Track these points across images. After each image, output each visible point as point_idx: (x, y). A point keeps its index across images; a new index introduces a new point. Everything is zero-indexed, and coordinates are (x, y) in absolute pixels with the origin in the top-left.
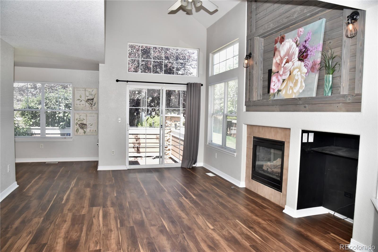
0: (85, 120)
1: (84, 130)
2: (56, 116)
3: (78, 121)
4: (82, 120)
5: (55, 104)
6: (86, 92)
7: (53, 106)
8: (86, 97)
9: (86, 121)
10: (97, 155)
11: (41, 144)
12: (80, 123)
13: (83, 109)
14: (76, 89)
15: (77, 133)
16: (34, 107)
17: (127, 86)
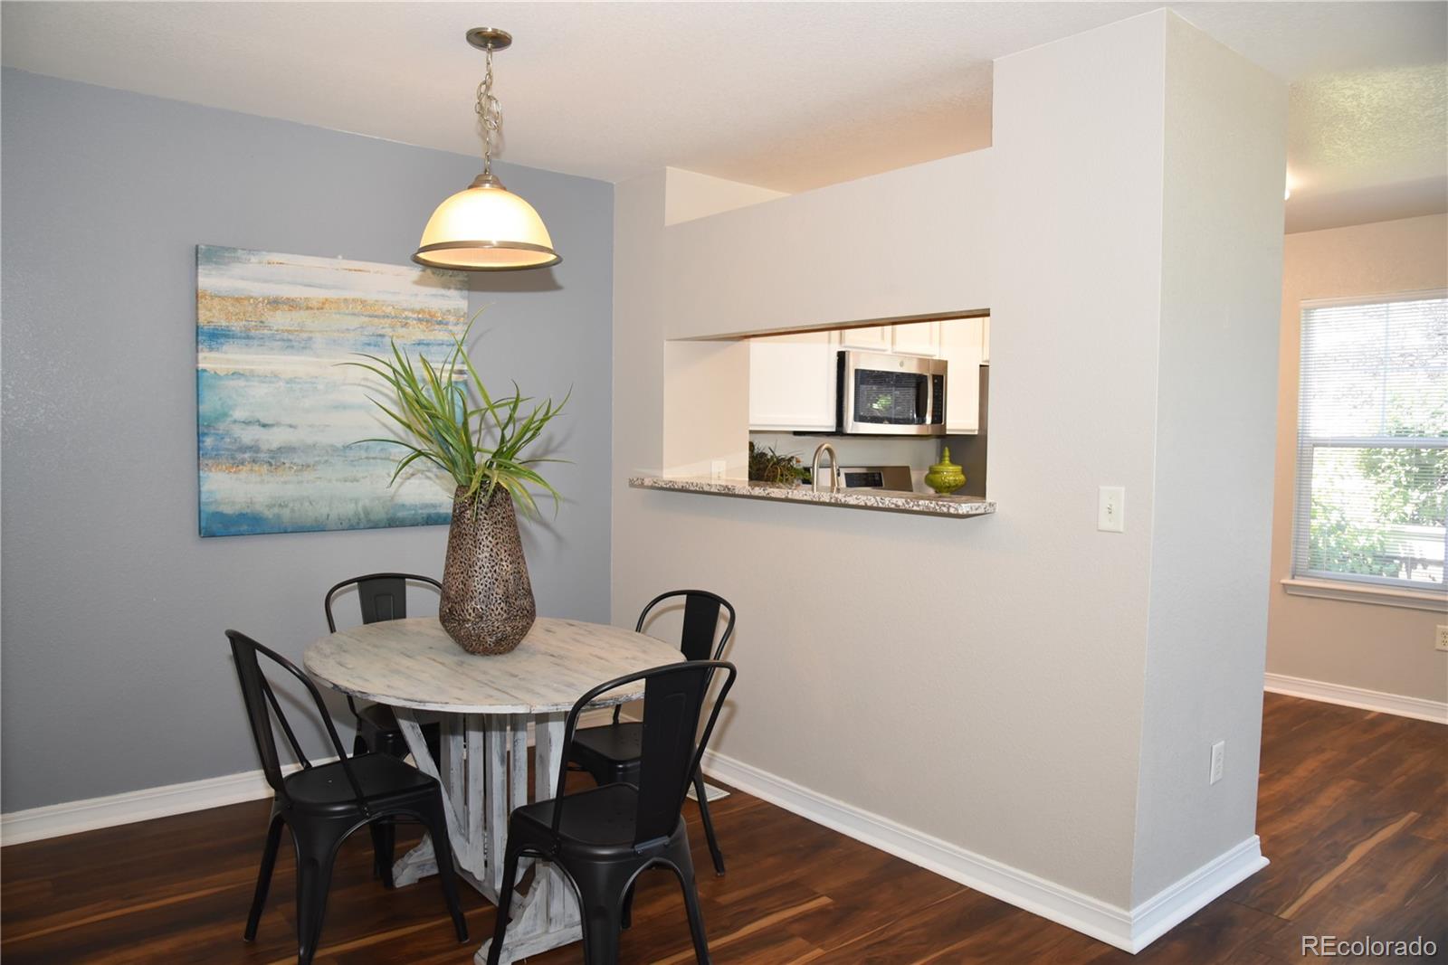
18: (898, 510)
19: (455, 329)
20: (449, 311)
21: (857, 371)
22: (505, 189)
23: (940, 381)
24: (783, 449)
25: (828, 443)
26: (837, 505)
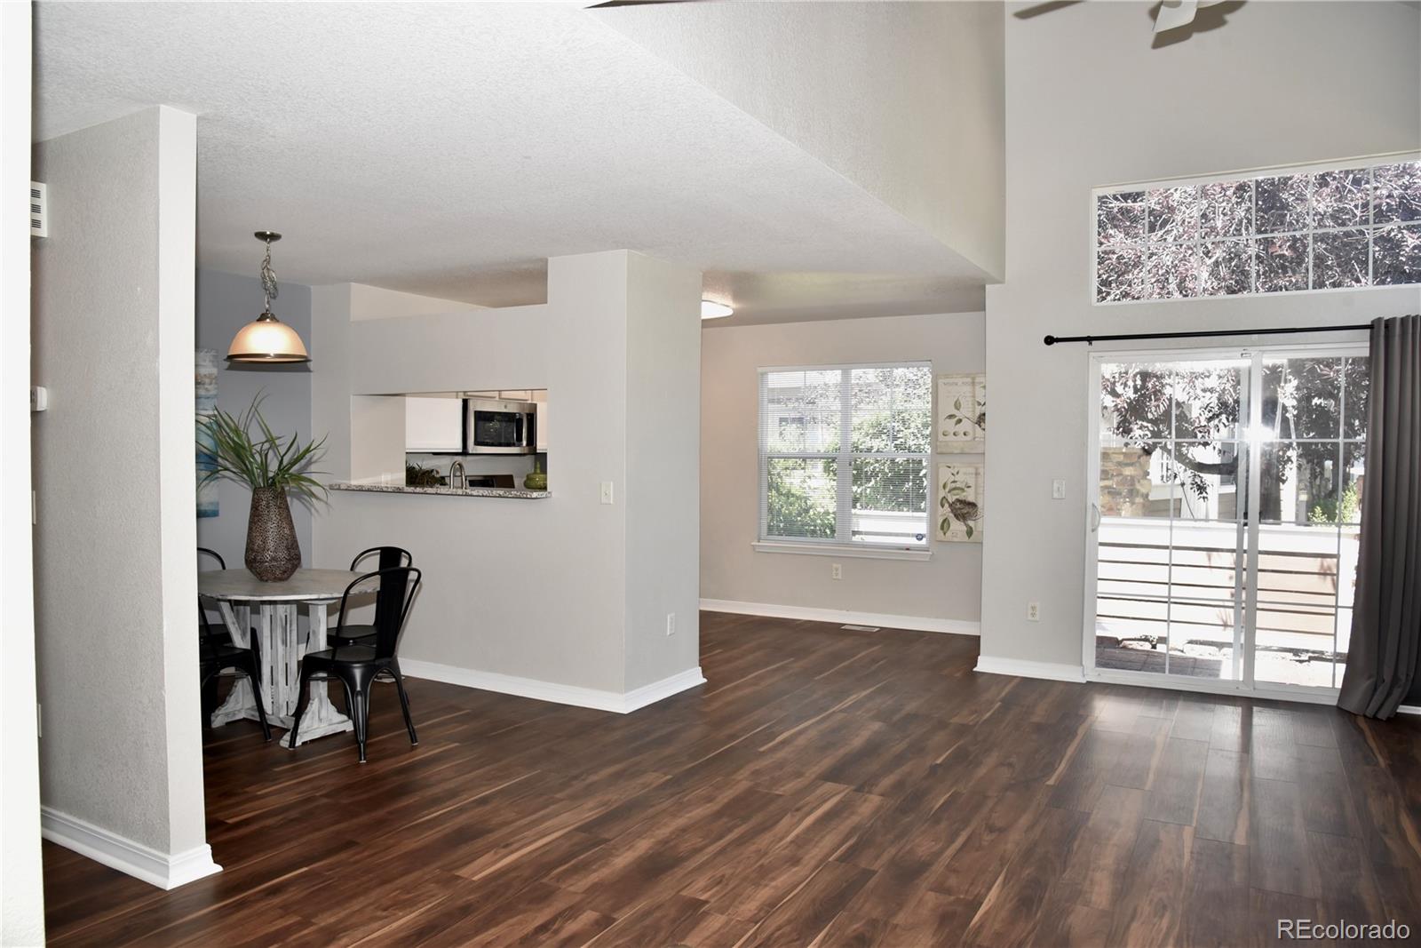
0: (973, 488)
1: (967, 525)
2: (921, 475)
3: (949, 492)
4: (963, 490)
5: (919, 435)
6: (977, 387)
7: (914, 442)
8: (974, 408)
9: (976, 493)
10: (977, 616)
11: (835, 565)
12: (955, 498)
13: (967, 450)
14: (944, 381)
15: (945, 534)
16: (860, 447)
17: (1091, 359)
18: (500, 496)
19: (209, 387)
20: (205, 375)
21: (476, 412)
22: (278, 321)
23: (532, 418)
24: (426, 464)
25: (459, 459)
26: (467, 495)
